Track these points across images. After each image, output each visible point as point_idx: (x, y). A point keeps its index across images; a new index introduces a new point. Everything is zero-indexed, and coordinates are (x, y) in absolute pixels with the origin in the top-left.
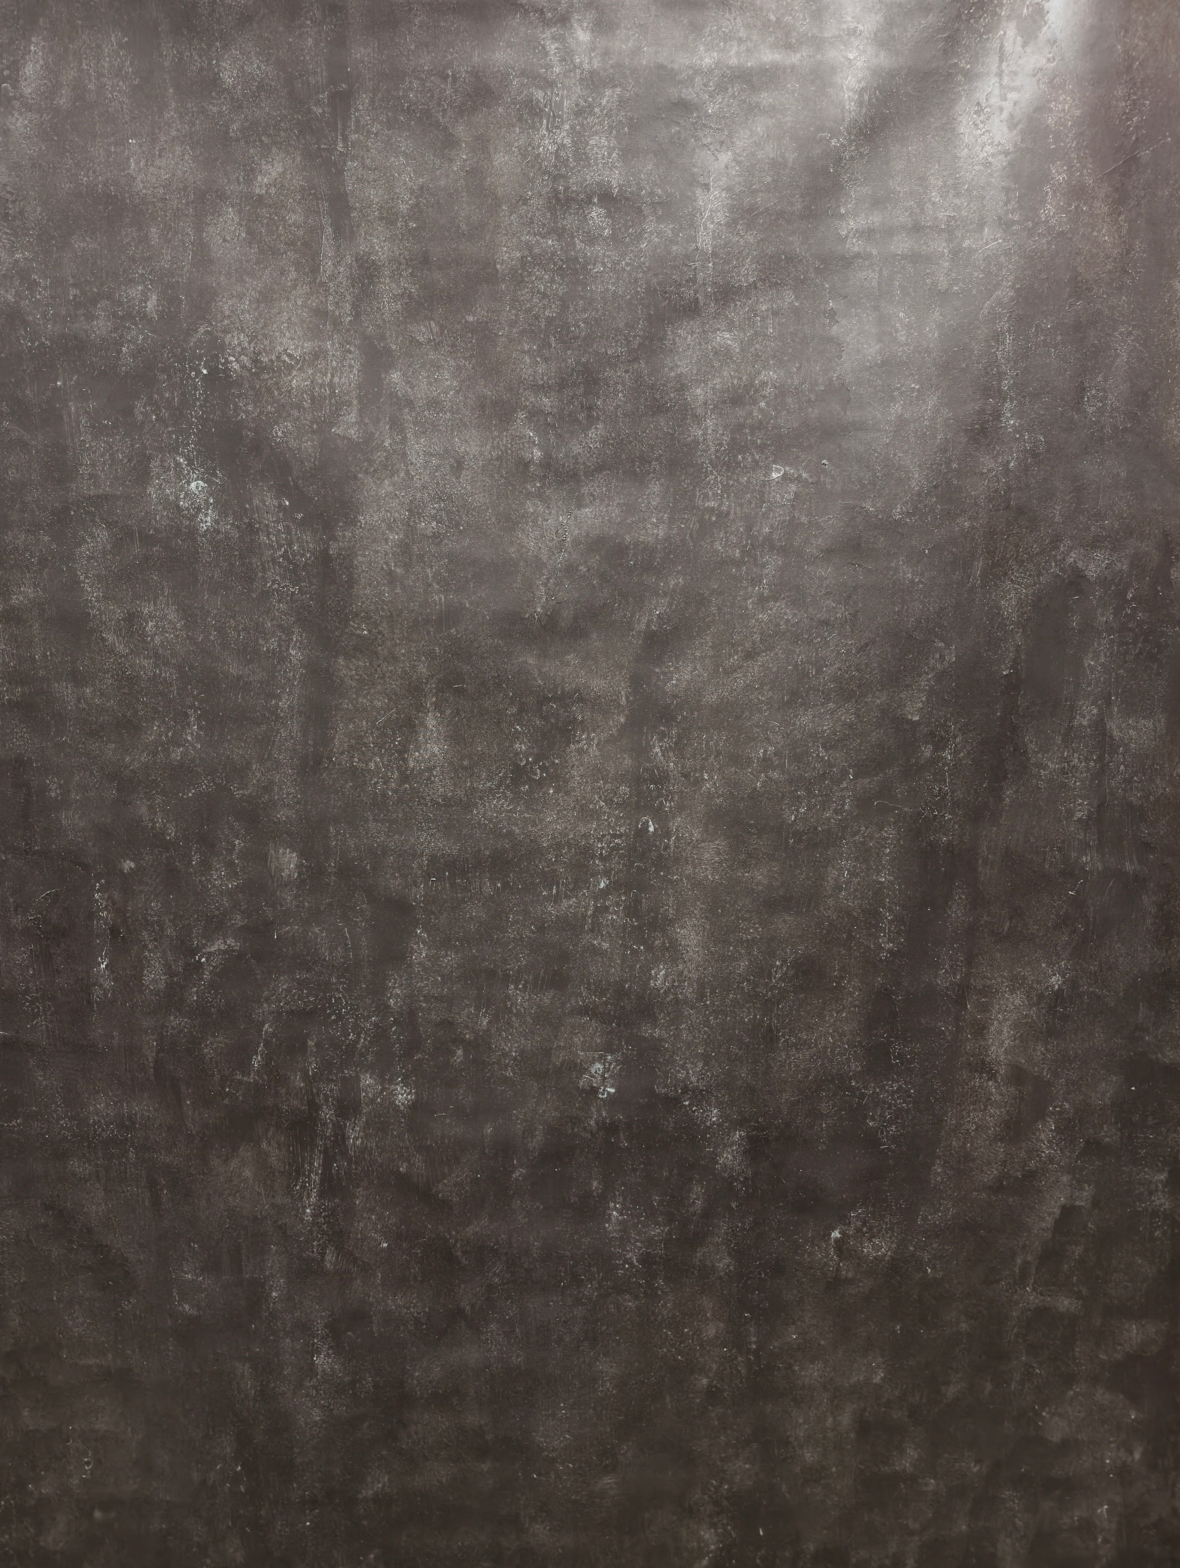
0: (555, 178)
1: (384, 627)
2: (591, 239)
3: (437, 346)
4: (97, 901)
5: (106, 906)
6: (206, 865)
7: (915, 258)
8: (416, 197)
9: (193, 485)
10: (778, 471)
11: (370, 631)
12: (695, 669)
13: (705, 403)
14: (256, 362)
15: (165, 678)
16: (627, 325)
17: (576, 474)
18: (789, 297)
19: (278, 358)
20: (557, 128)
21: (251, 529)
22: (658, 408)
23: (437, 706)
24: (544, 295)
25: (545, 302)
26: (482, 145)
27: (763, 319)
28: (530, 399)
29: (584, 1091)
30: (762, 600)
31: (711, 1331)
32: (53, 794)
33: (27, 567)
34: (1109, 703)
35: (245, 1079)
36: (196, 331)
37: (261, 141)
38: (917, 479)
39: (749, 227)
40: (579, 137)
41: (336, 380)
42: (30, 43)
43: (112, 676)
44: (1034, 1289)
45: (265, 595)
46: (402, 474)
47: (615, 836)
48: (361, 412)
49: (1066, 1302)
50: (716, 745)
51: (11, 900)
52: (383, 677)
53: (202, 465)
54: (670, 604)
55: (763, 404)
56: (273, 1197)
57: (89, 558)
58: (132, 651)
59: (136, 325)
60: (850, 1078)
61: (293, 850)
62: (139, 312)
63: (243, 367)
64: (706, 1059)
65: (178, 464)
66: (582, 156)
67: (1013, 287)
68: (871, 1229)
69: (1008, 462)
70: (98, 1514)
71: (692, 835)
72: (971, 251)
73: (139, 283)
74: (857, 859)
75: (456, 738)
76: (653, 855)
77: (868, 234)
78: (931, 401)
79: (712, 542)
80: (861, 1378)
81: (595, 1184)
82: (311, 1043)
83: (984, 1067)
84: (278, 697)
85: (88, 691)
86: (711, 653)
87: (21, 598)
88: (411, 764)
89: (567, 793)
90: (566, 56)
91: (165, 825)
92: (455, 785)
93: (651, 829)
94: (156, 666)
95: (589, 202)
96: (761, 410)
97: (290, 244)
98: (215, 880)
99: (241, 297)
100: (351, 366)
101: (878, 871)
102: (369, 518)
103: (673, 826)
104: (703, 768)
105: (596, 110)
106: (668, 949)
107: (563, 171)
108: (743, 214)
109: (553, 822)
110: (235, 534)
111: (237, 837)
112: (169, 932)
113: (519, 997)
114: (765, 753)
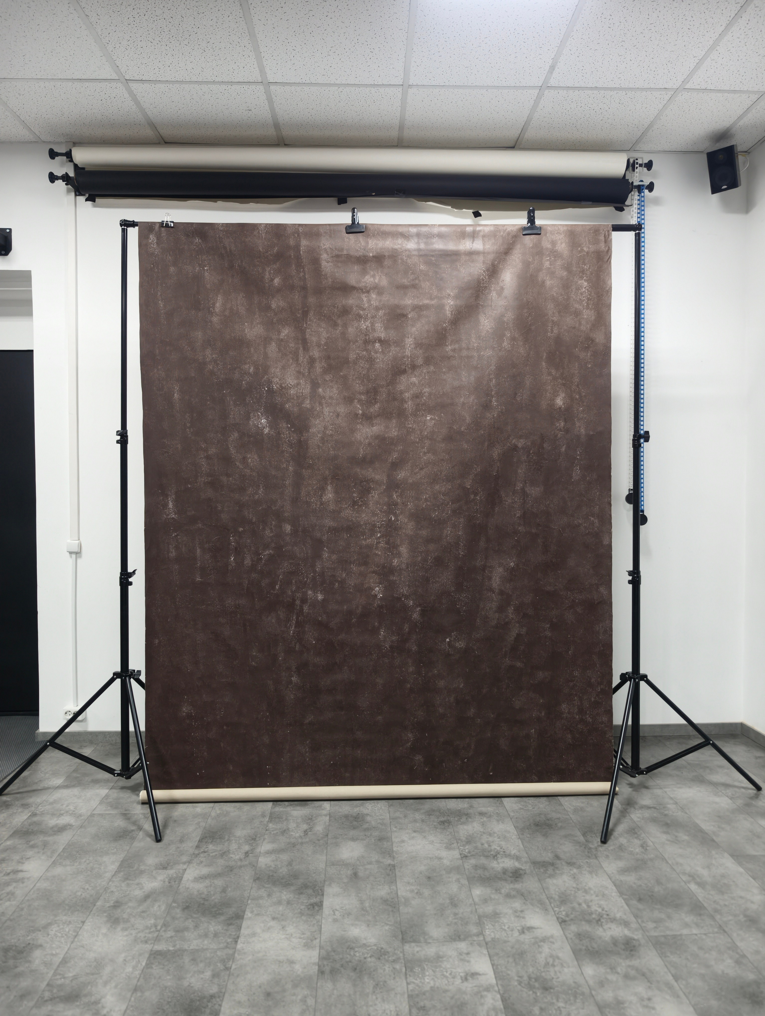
0: (366, 335)
1: (316, 461)
2: (376, 352)
3: (332, 381)
4: (231, 540)
5: (234, 541)
6: (264, 529)
7: (468, 357)
8: (326, 340)
9: (263, 421)
10: (429, 417)
11: (312, 462)
12: (405, 473)
13: (408, 398)
14: (281, 386)
15: (254, 475)
16: (386, 376)
17: (371, 417)
18: (432, 368)
19: (287, 385)
20: (366, 321)
21: (279, 433)
22: (395, 399)
23: (331, 483)
24: (363, 368)
25: (363, 369)
26: (345, 326)
27: (425, 374)
28: (358, 396)
29: (373, 595)
30: (425, 453)
31: (411, 669)
32: (219, 509)
33: (214, 443)
34: (526, 483)
35: (274, 592)
36: (264, 377)
37: (282, 323)
38: (468, 419)
39: (420, 349)
40: (373, 324)
41: (304, 391)
42: (218, 297)
43: (238, 475)
44: (509, 660)
45: (283, 452)
46: (322, 418)
47: (382, 521)
48: (310, 400)
49: (519, 664)
50: (412, 494)
51: (205, 540)
52: (316, 475)
53: (265, 415)
54: (398, 454)
55: (425, 398)
56: (281, 628)
57: (232, 441)
58: (244, 468)
59: (247, 376)
60: (451, 592)
61: (289, 525)
62: (248, 372)
63: (277, 388)
64: (409, 586)
65: (258, 415)
66: (374, 330)
67: (495, 366)
68: (458, 638)
69: (494, 415)
70: (225, 727)
71: (405, 521)
72: (484, 355)
73: (248, 364)
74: (452, 528)
75: (336, 492)
76: (394, 527)
77: (454, 350)
78: (472, 397)
79: (410, 437)
80: (456, 686)
81: (376, 623)
82: (294, 581)
83: (491, 590)
84: (286, 481)
85: (231, 479)
86: (410, 468)
88: (323, 500)
89: (368, 508)
90: (369, 301)
91: (252, 518)
92: (336, 506)
93: (393, 519)
94: (251, 472)
95: (375, 342)
96: (424, 399)
97: (290, 352)
98: (267, 533)
99: (277, 368)
100: (307, 387)
101: (459, 531)
102: (313, 430)
103: (399, 518)
104: (408, 501)
105: (378, 316)
106: (398, 554)
107: (368, 333)
108: (419, 345)
109: (364, 517)
110: (274, 435)
111: (273, 521)
112: (252, 549)
113: (354, 568)
114: (426, 497)
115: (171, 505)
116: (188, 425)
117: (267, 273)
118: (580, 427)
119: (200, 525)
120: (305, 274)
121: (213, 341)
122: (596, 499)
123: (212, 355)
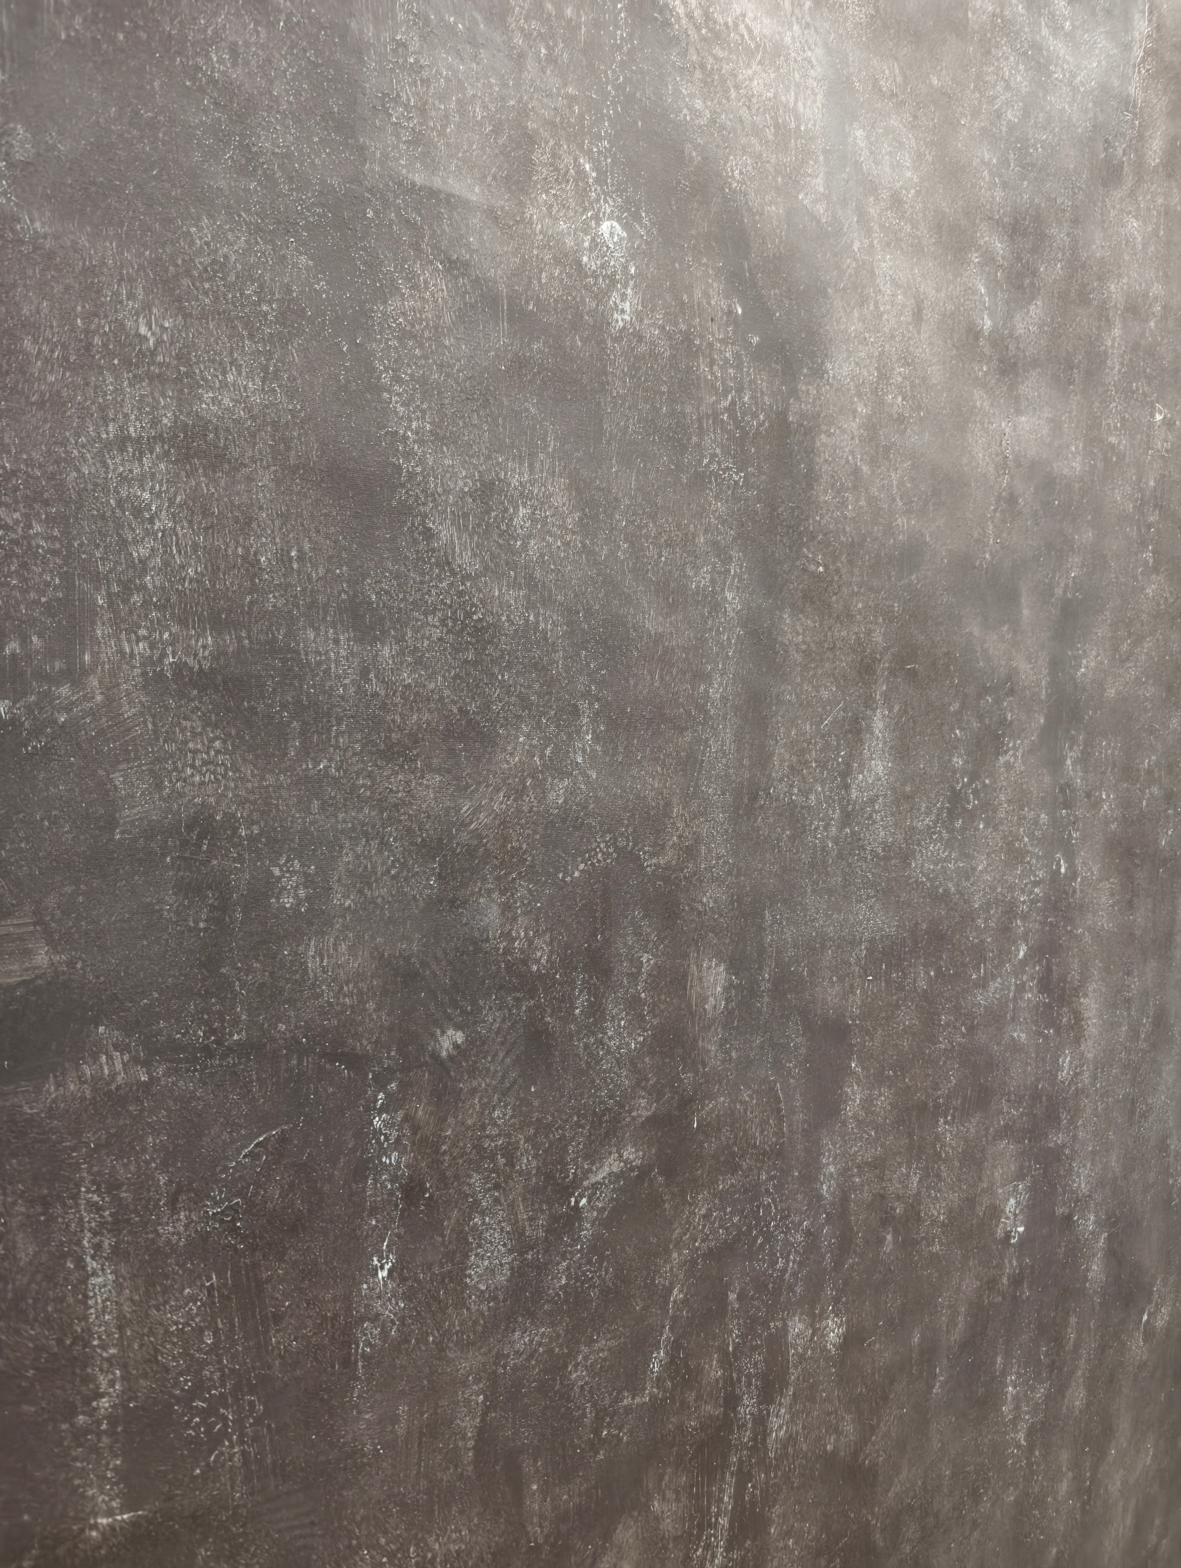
1: (843, 563)
4: (377, 1133)
5: (398, 1140)
6: (596, 1010)
9: (605, 227)
10: (1160, 413)
11: (826, 568)
12: (1098, 655)
13: (1116, 306)
15: (544, 632)
17: (1015, 364)
21: (688, 346)
22: (1084, 298)
23: (887, 698)
28: (985, 236)
29: (1000, 1240)
30: (1148, 571)
32: (288, 901)
33: (247, 324)
35: (638, 1400)
39: (1164, 90)
41: (800, 107)
43: (443, 622)
45: (700, 481)
46: (871, 306)
47: (1036, 884)
48: (828, 179)
50: (1113, 753)
51: (163, 1180)
52: (833, 648)
53: (621, 192)
54: (1080, 568)
55: (1153, 324)
57: (404, 335)
58: (486, 568)
61: (721, 959)
64: (1093, 1156)
65: (581, 174)
68: (1161, 1298)
71: (1092, 873)
75: (902, 748)
76: (1063, 905)
79: (1113, 489)
81: (999, 1360)
82: (732, 1296)
84: (707, 678)
85: (386, 651)
86: (1110, 634)
87: (227, 402)
88: (854, 794)
89: (995, 827)
91: (531, 943)
92: (895, 824)
93: (1063, 870)
94: (530, 605)
96: (1151, 331)
98: (610, 1038)
100: (814, 91)
102: (839, 370)
103: (1079, 864)
104: (1102, 785)
106: (1073, 1030)
109: (984, 871)
110: (664, 349)
111: (644, 949)
112: (523, 1163)
113: (947, 1132)
114: (1149, 763)
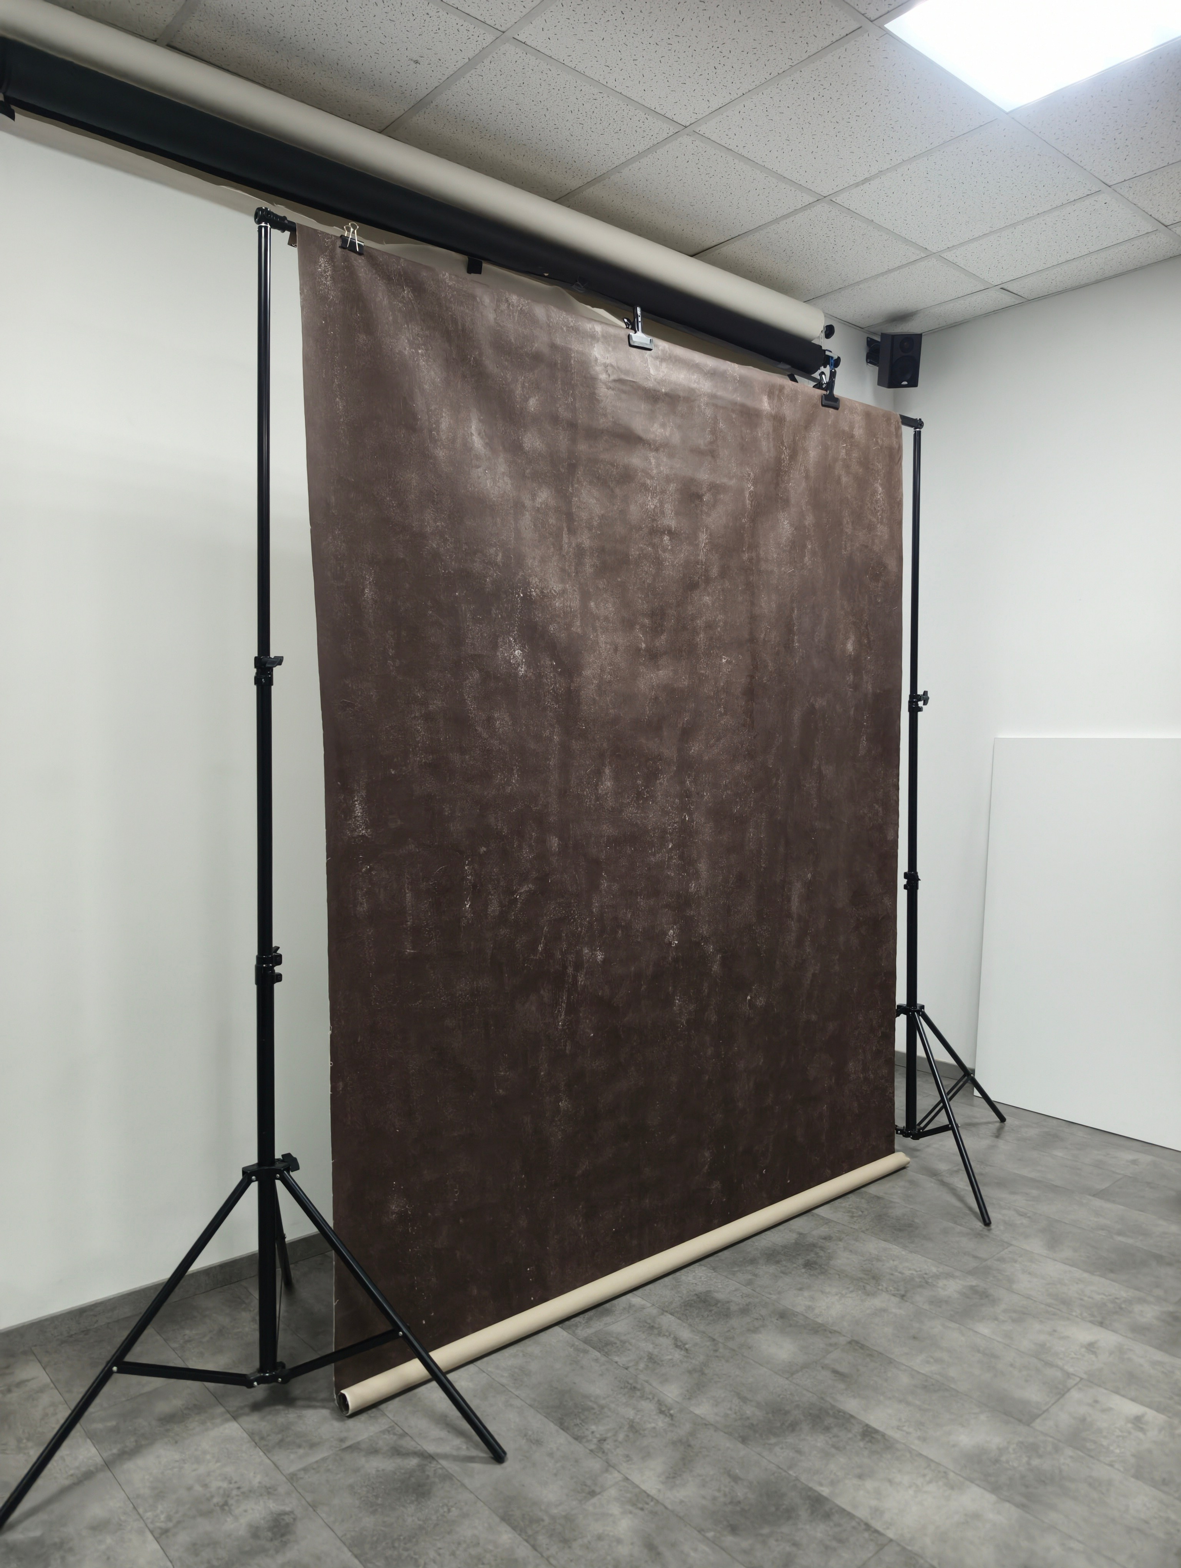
0: (654, 520)
1: (591, 725)
2: (665, 550)
3: (607, 591)
4: (466, 870)
5: (471, 873)
6: (520, 847)
7: (768, 573)
8: (600, 520)
9: (516, 652)
10: (725, 659)
11: (585, 727)
12: (699, 745)
13: (700, 627)
14: (542, 592)
15: (504, 750)
16: (676, 590)
17: (656, 655)
18: (727, 584)
19: (550, 591)
20: (655, 498)
21: (540, 676)
22: (685, 628)
23: (609, 763)
24: (647, 573)
25: (647, 576)
26: (626, 500)
27: (719, 592)
28: (640, 619)
29: (667, 944)
30: (722, 715)
31: (709, 1052)
32: (447, 813)
33: (438, 690)
34: (822, 760)
35: (535, 958)
36: (517, 574)
37: (538, 480)
38: (771, 666)
39: (715, 552)
40: (662, 504)
41: (572, 604)
42: (442, 411)
43: (480, 750)
44: (805, 1013)
45: (545, 708)
46: (598, 652)
47: (675, 823)
48: (581, 621)
49: (814, 1017)
50: (708, 779)
51: (421, 874)
52: (590, 749)
53: (520, 642)
54: (690, 716)
55: (719, 629)
56: (545, 1019)
57: (470, 687)
58: (490, 737)
59: (492, 567)
60: (753, 926)
61: (556, 837)
62: (494, 561)
63: (537, 594)
64: (709, 923)
65: (510, 641)
66: (663, 513)
67: (797, 589)
68: (758, 993)
70: (461, 1221)
71: (701, 821)
72: (785, 572)
73: (493, 547)
74: (755, 828)
75: (616, 778)
76: (688, 831)
78: (774, 633)
79: (703, 689)
80: (756, 1064)
81: (670, 988)
82: (564, 935)
83: (790, 916)
84: (549, 760)
85: (467, 757)
86: (705, 738)
87: (435, 707)
88: (600, 792)
89: (656, 803)
90: (658, 465)
91: (502, 827)
92: (616, 801)
93: (687, 819)
94: (500, 744)
95: (664, 533)
96: (718, 632)
97: (551, 534)
98: (524, 854)
99: (534, 558)
100: (576, 598)
101: (761, 833)
102: (587, 672)
103: (694, 817)
104: (704, 790)
105: (668, 493)
106: (695, 874)
107: (656, 518)
108: (713, 546)
109: (652, 818)
110: (533, 678)
111: (533, 832)
112: (502, 884)
113: (642, 902)
114: (725, 782)
115: (358, 811)
116: (391, 652)
117: (519, 386)
118: (867, 682)
119: (412, 847)
120: (575, 399)
121: (437, 495)
122: (881, 779)
123: (435, 521)
